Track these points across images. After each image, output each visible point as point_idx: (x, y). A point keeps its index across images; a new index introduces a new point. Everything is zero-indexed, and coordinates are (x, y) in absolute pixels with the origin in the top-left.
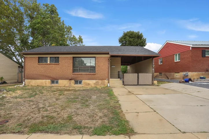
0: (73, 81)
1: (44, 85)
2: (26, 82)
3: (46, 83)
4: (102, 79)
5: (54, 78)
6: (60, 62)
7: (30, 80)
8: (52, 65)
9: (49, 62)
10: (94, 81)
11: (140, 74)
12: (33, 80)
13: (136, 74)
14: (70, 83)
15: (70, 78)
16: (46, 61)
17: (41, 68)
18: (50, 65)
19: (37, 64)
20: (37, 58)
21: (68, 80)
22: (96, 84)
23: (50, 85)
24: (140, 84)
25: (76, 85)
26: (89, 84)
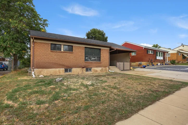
0: (85, 69)
1: (58, 74)
2: (35, 71)
3: (59, 72)
4: (105, 67)
5: (68, 67)
6: (74, 51)
7: (40, 70)
8: (66, 53)
9: (62, 50)
10: (100, 68)
11: (125, 63)
12: (45, 69)
13: (123, 63)
14: (83, 71)
15: (83, 66)
16: (60, 49)
17: (54, 56)
18: (64, 53)
19: (49, 51)
20: (50, 45)
21: (81, 68)
22: (102, 70)
23: (64, 74)
24: (125, 69)
25: (87, 73)
26: (97, 71)
